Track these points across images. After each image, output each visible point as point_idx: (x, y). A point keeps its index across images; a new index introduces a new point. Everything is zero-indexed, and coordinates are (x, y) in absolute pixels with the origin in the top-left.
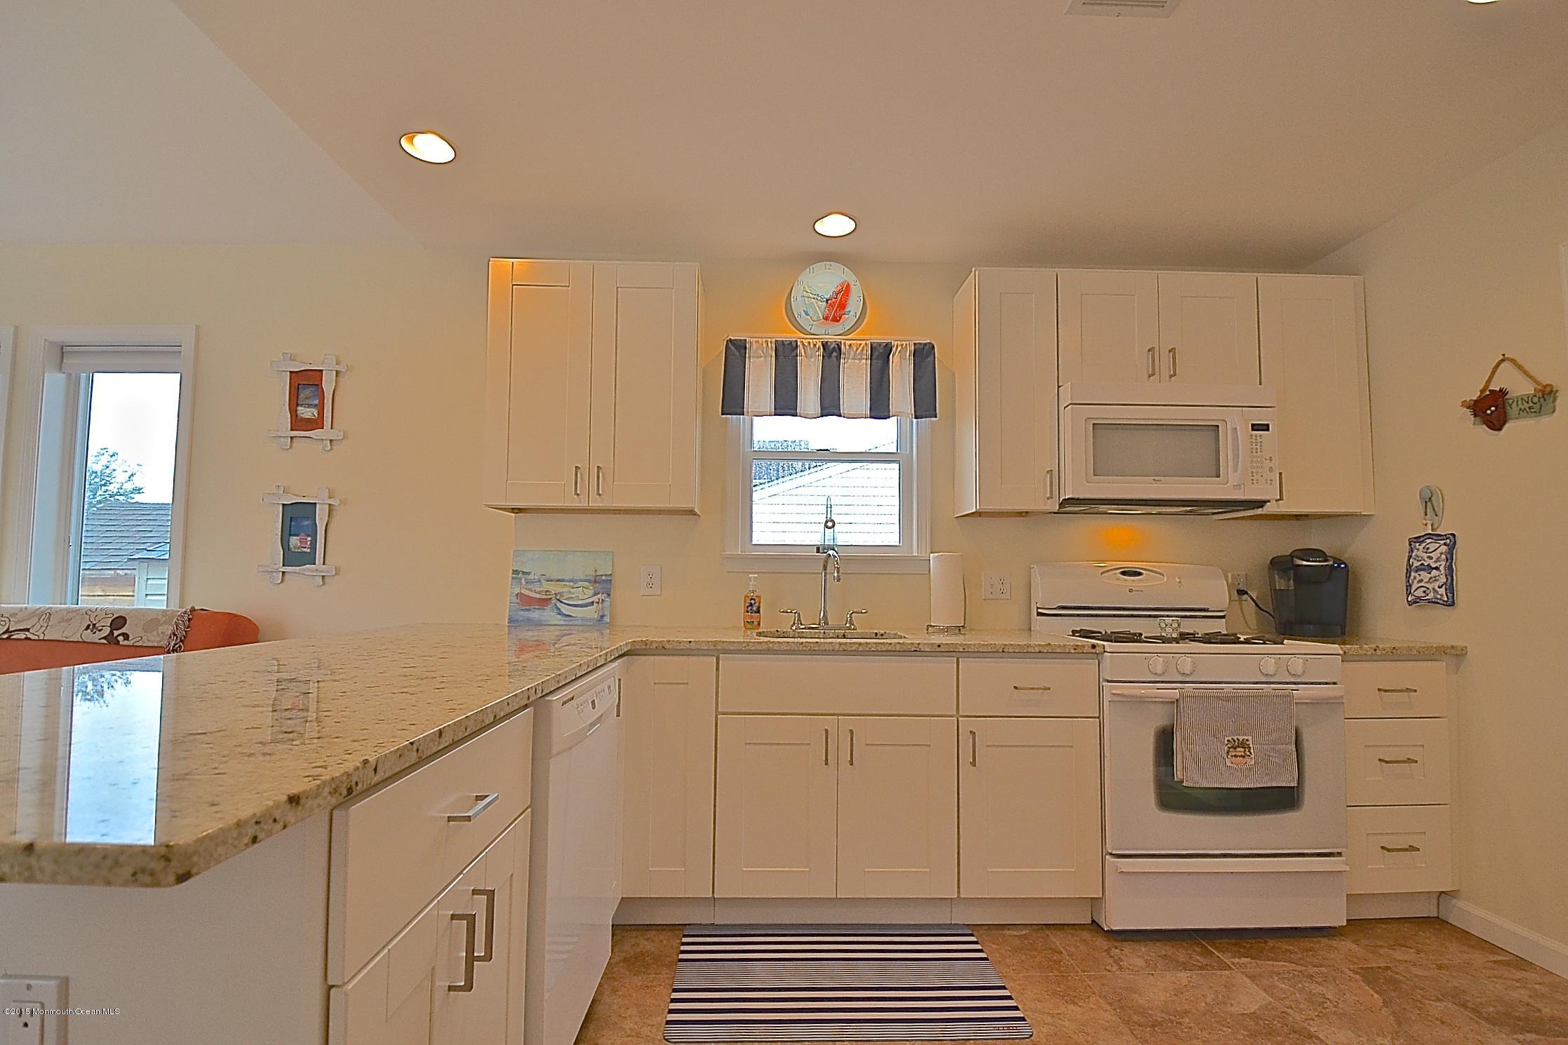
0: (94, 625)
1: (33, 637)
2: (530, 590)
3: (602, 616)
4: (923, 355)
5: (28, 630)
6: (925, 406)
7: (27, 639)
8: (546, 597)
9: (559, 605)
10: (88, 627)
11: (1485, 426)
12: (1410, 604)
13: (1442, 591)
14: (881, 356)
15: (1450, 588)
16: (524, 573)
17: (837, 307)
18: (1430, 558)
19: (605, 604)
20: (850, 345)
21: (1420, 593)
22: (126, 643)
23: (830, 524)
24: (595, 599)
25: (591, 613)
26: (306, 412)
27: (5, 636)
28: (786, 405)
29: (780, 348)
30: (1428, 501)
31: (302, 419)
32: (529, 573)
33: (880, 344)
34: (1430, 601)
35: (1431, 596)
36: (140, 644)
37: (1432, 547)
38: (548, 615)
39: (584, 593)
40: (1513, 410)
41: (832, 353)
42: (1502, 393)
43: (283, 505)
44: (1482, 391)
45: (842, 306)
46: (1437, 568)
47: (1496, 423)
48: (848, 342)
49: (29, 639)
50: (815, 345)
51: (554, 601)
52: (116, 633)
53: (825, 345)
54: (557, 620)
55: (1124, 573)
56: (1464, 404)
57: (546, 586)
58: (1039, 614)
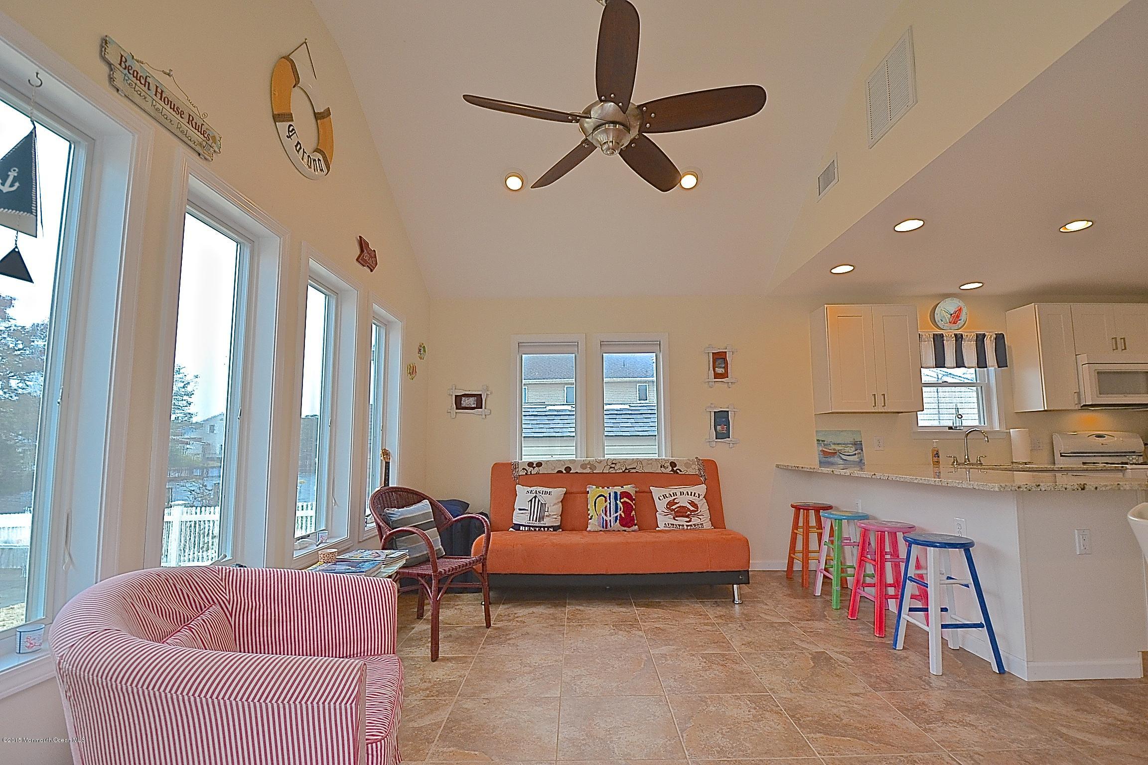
0: (664, 466)
1: (639, 471)
2: (826, 448)
3: (861, 460)
4: (1000, 339)
5: (635, 468)
6: (1002, 362)
7: (637, 472)
8: (834, 452)
9: (841, 455)
10: (661, 467)
14: (980, 339)
16: (823, 441)
17: (956, 317)
19: (862, 454)
20: (967, 335)
22: (681, 473)
23: (960, 417)
24: (856, 452)
25: (855, 458)
26: (720, 371)
27: (627, 471)
28: (940, 363)
29: (936, 337)
31: (718, 374)
32: (825, 441)
33: (980, 334)
36: (687, 473)
38: (836, 459)
39: (851, 450)
41: (959, 338)
43: (715, 412)
45: (958, 317)
48: (966, 334)
49: (638, 472)
50: (951, 336)
51: (838, 453)
52: (675, 469)
53: (956, 335)
54: (841, 462)
55: (1096, 437)
57: (833, 447)
58: (1061, 456)
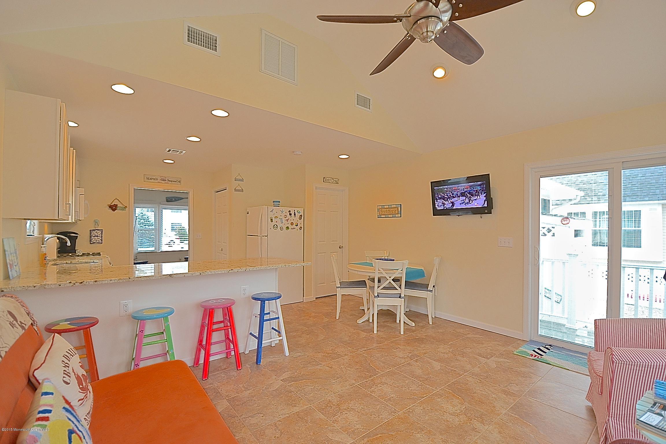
11: (111, 210)
12: (91, 243)
13: (100, 241)
15: (102, 240)
18: (98, 234)
21: (95, 241)
30: (96, 222)
34: (97, 243)
35: (98, 242)
37: (98, 232)
40: (118, 208)
42: (117, 205)
44: (111, 203)
46: (99, 236)
47: (114, 210)
51: (13, 264)
56: (108, 205)
